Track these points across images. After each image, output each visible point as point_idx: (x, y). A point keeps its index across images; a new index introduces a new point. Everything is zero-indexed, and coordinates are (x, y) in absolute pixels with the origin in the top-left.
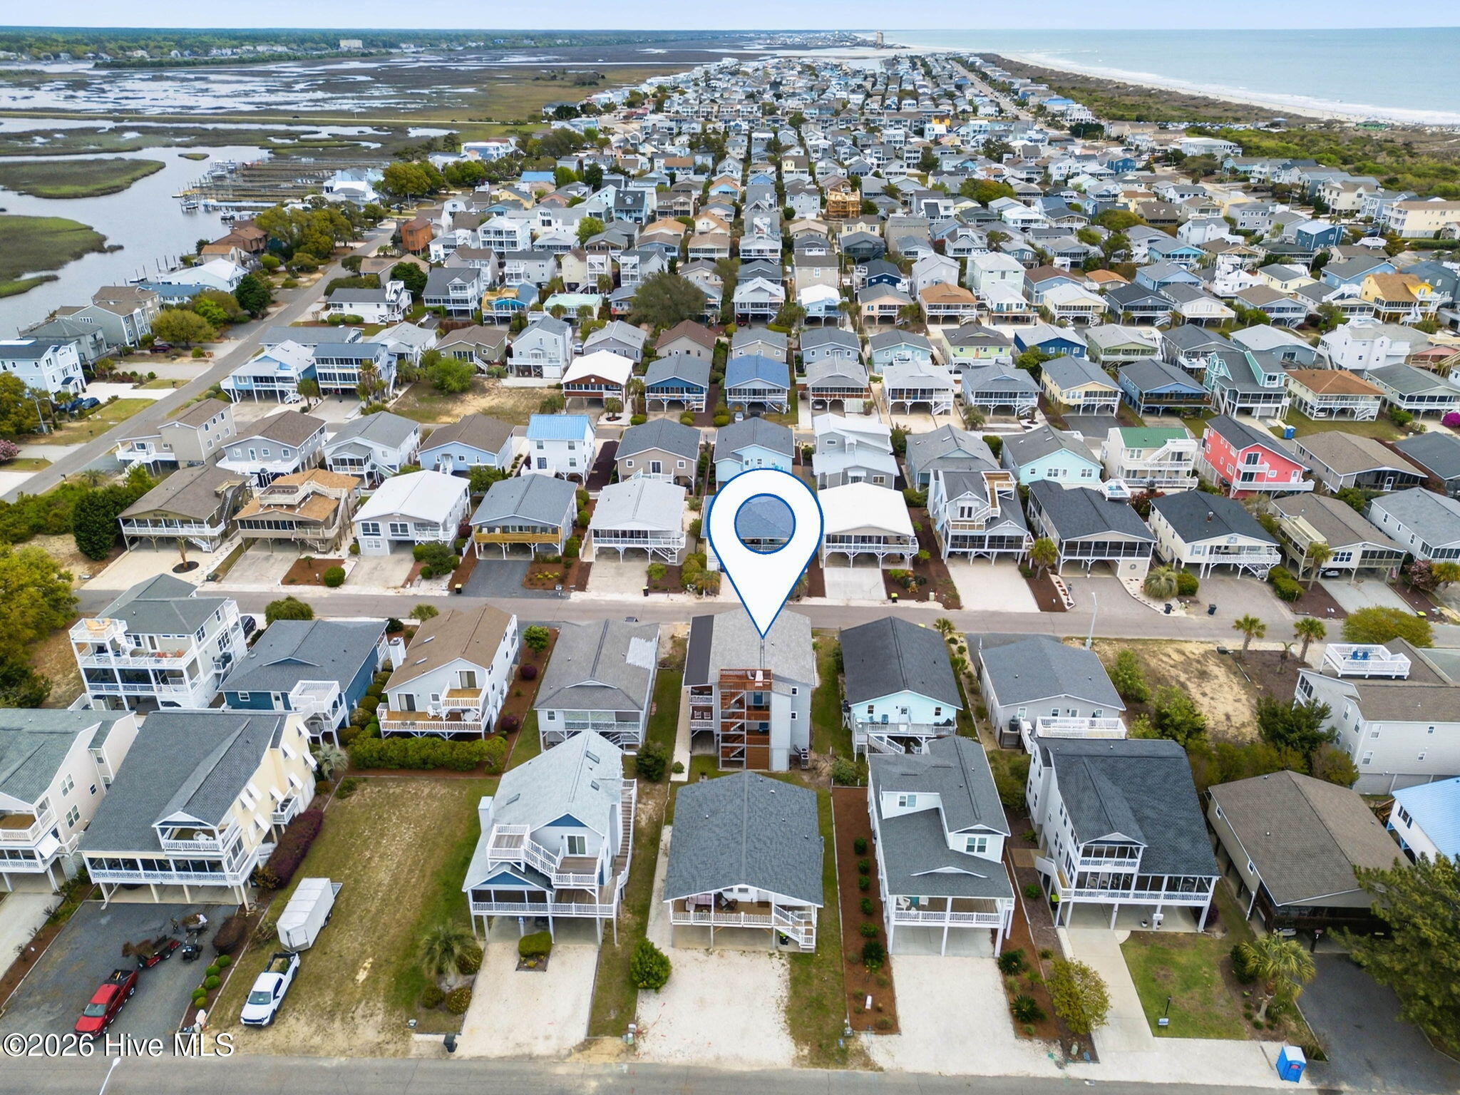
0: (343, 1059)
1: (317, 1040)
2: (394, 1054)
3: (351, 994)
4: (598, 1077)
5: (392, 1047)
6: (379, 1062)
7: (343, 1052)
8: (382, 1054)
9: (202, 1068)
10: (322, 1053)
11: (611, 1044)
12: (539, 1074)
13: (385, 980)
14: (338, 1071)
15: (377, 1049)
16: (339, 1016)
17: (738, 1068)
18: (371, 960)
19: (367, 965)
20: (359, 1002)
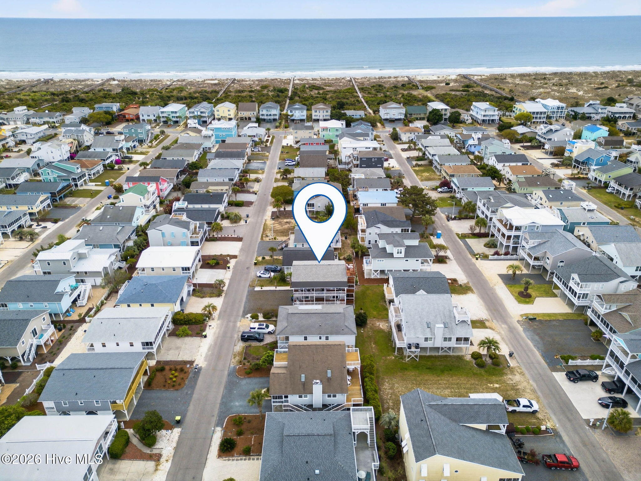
0: (530, 382)
1: (528, 391)
2: (521, 369)
3: (506, 387)
4: (501, 326)
5: (519, 370)
6: (526, 372)
7: (528, 383)
8: (522, 372)
9: (559, 420)
10: (532, 388)
11: (487, 324)
12: (507, 336)
13: (494, 378)
14: (535, 381)
15: (522, 374)
16: (516, 388)
17: (481, 301)
18: (489, 385)
19: (492, 385)
20: (507, 383)
